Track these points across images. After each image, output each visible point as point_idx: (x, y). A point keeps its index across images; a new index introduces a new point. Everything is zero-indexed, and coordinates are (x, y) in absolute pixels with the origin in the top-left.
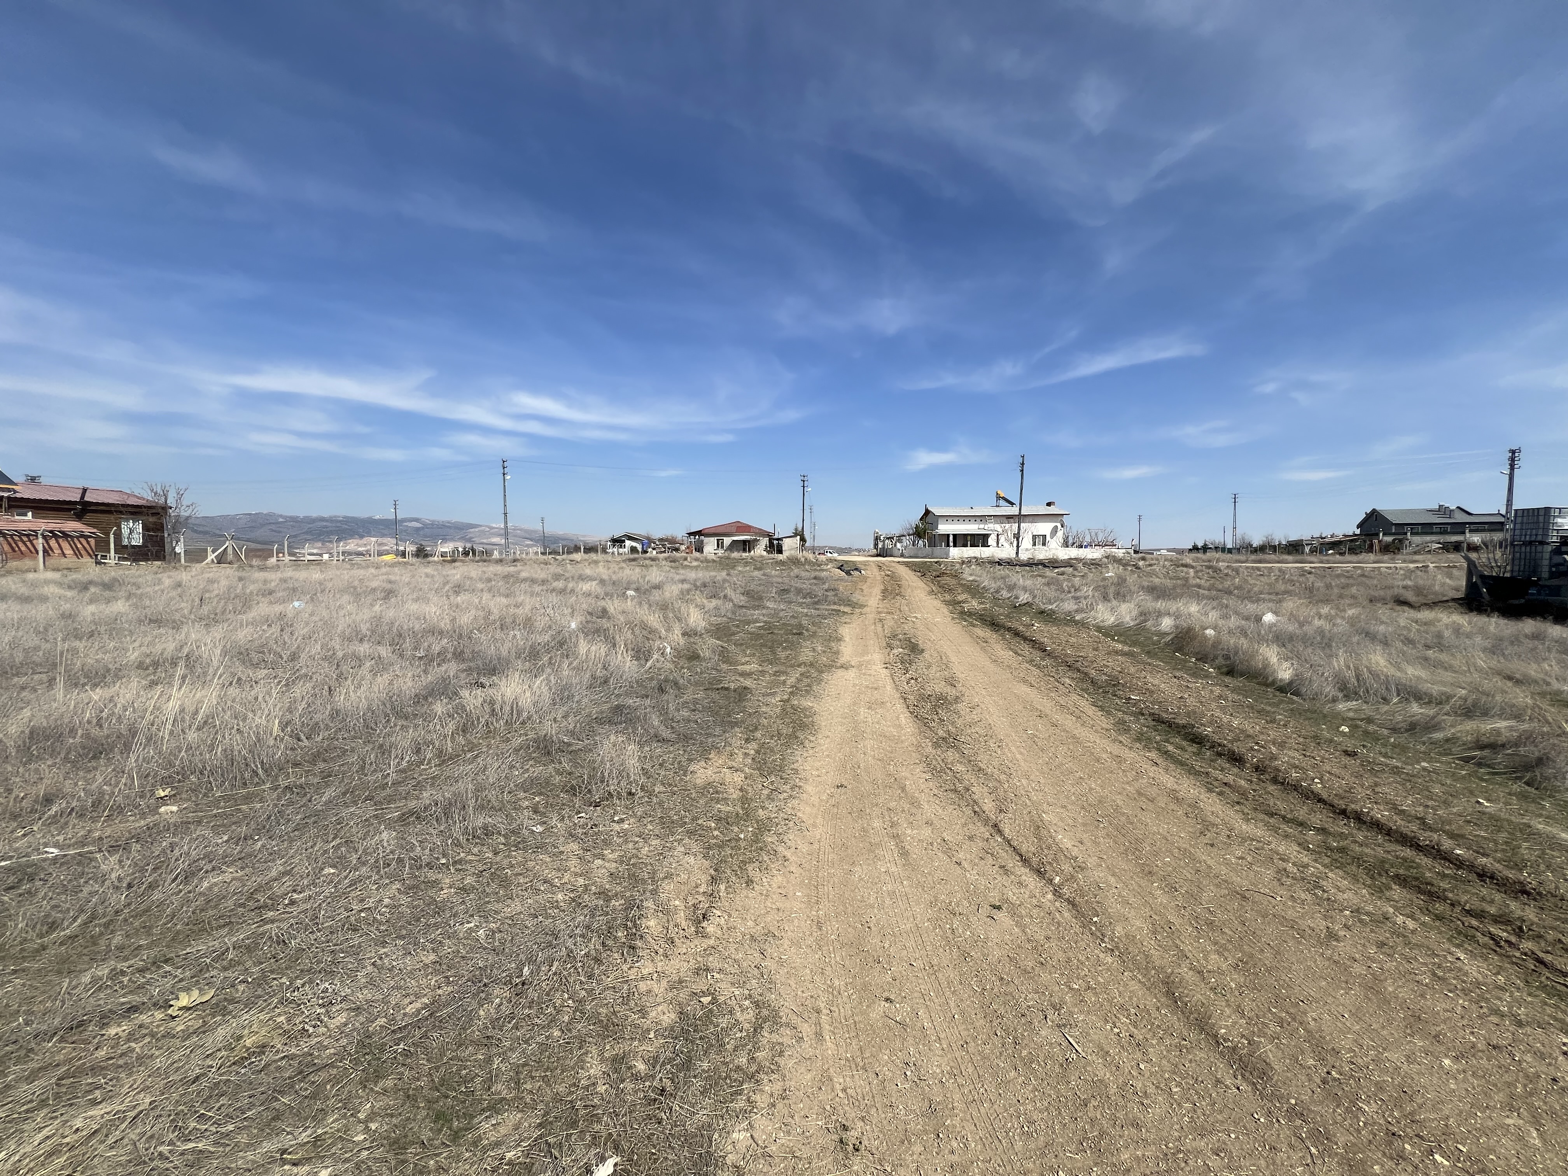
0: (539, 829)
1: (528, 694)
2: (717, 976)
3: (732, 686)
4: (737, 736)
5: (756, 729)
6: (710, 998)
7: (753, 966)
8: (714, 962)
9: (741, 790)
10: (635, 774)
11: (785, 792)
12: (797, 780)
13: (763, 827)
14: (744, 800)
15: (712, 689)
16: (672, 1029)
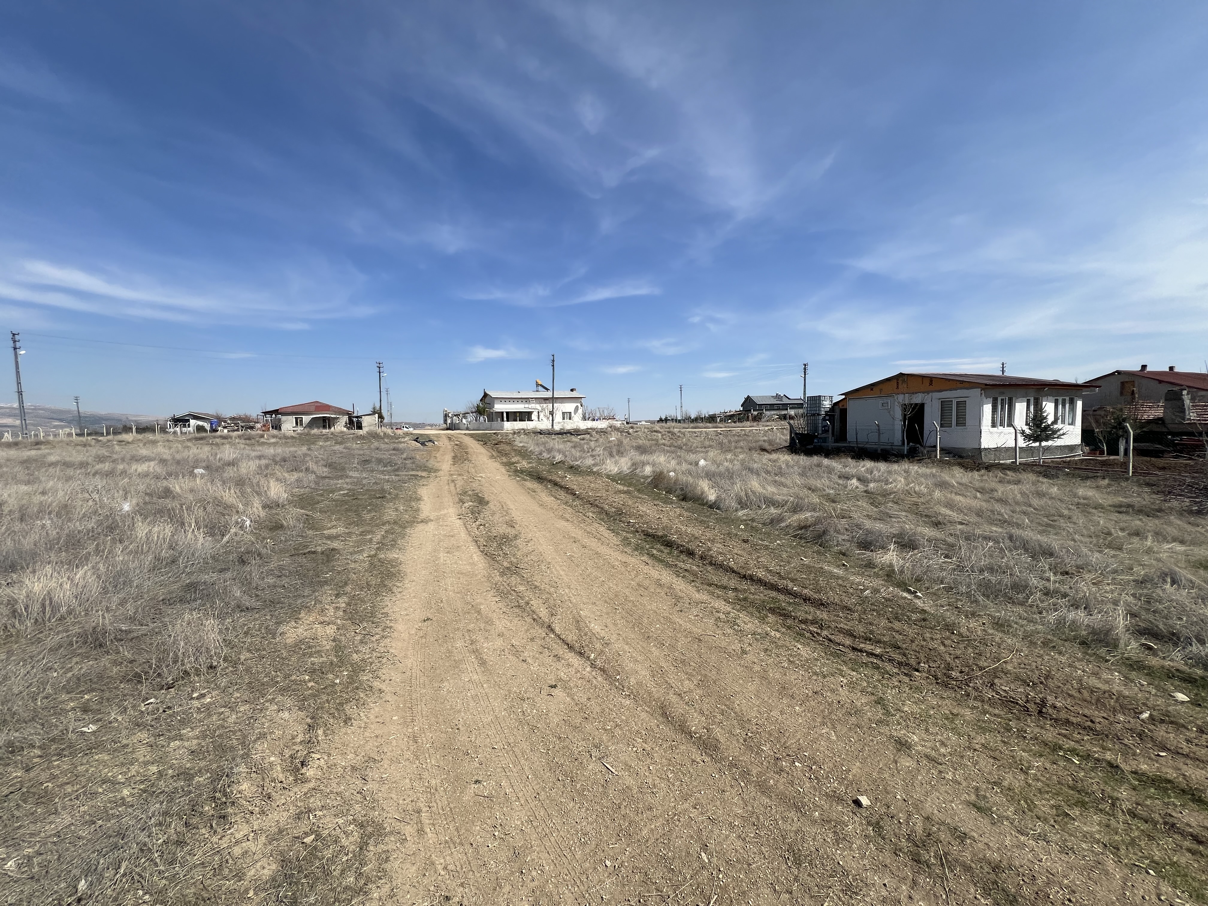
0: (93, 728)
1: (67, 586)
2: (319, 813)
3: (319, 549)
4: (327, 594)
5: (346, 584)
6: (313, 836)
7: (355, 793)
8: (315, 802)
9: (334, 640)
10: (216, 648)
11: (378, 634)
12: (388, 622)
13: (357, 669)
14: (338, 648)
15: (298, 555)
16: (274, 879)
